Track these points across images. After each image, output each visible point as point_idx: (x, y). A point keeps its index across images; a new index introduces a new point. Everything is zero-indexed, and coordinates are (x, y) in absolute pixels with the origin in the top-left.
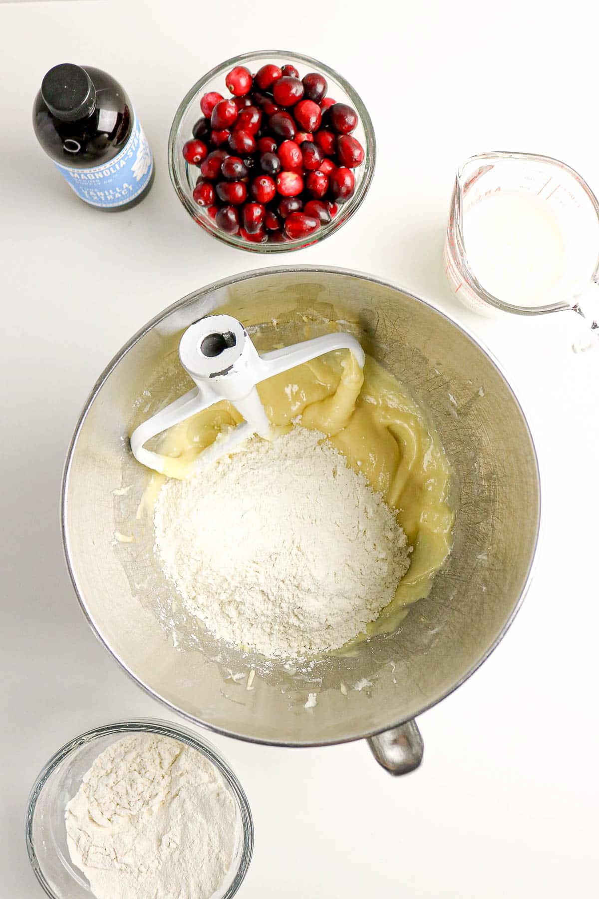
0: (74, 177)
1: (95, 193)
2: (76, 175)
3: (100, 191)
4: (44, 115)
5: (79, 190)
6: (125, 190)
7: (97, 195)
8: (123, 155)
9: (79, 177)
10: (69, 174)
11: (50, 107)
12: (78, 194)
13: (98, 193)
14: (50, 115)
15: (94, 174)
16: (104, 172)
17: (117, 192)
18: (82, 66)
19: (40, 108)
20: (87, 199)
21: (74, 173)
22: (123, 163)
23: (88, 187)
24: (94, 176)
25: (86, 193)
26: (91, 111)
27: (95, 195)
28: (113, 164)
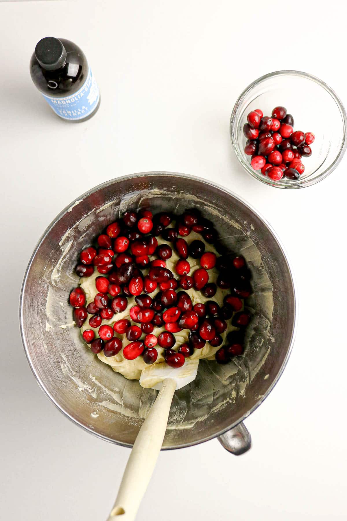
0: (54, 103)
1: (66, 112)
2: (55, 102)
3: (69, 111)
4: (36, 67)
5: (56, 110)
6: (83, 110)
7: (67, 113)
8: (82, 90)
9: (56, 103)
10: (51, 101)
11: (40, 62)
12: (56, 112)
13: (68, 112)
14: (40, 67)
15: (65, 101)
16: (71, 100)
17: (78, 111)
18: (59, 39)
19: (34, 63)
20: (61, 115)
21: (54, 100)
22: (82, 94)
23: (63, 108)
24: (65, 102)
25: (61, 111)
26: (64, 64)
27: (66, 113)
28: (76, 95)
